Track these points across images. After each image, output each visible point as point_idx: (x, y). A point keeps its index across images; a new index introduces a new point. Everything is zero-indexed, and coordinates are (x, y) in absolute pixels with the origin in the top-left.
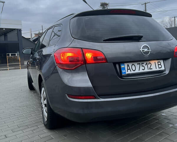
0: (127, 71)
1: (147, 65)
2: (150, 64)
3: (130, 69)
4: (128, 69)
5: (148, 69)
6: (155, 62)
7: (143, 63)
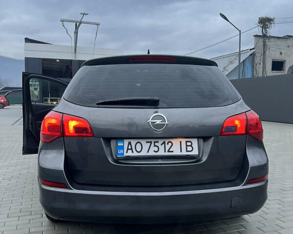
0: (127, 152)
1: (163, 145)
2: (170, 144)
3: (132, 149)
4: (128, 149)
5: (165, 152)
6: (181, 142)
7: (158, 142)
